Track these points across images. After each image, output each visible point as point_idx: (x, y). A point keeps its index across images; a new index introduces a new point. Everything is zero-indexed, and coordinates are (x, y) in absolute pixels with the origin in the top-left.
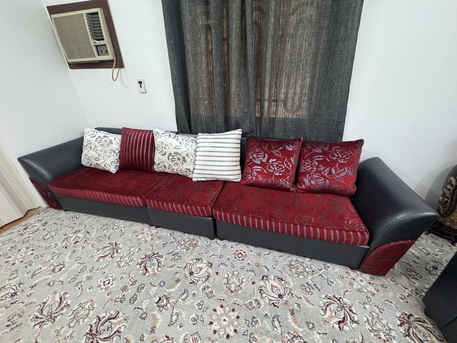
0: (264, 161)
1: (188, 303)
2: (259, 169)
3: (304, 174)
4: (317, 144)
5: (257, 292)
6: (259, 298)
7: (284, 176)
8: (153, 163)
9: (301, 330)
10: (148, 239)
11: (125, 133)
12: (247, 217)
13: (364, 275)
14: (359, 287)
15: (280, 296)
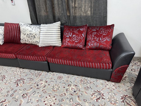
0: (71, 36)
1: (35, 95)
2: (68, 40)
3: (89, 41)
4: (94, 27)
5: (65, 90)
6: (66, 93)
7: (79, 42)
8: (20, 39)
9: (81, 102)
10: (19, 73)
11: (6, 25)
12: (62, 60)
13: (112, 83)
14: (109, 87)
15: (75, 91)
